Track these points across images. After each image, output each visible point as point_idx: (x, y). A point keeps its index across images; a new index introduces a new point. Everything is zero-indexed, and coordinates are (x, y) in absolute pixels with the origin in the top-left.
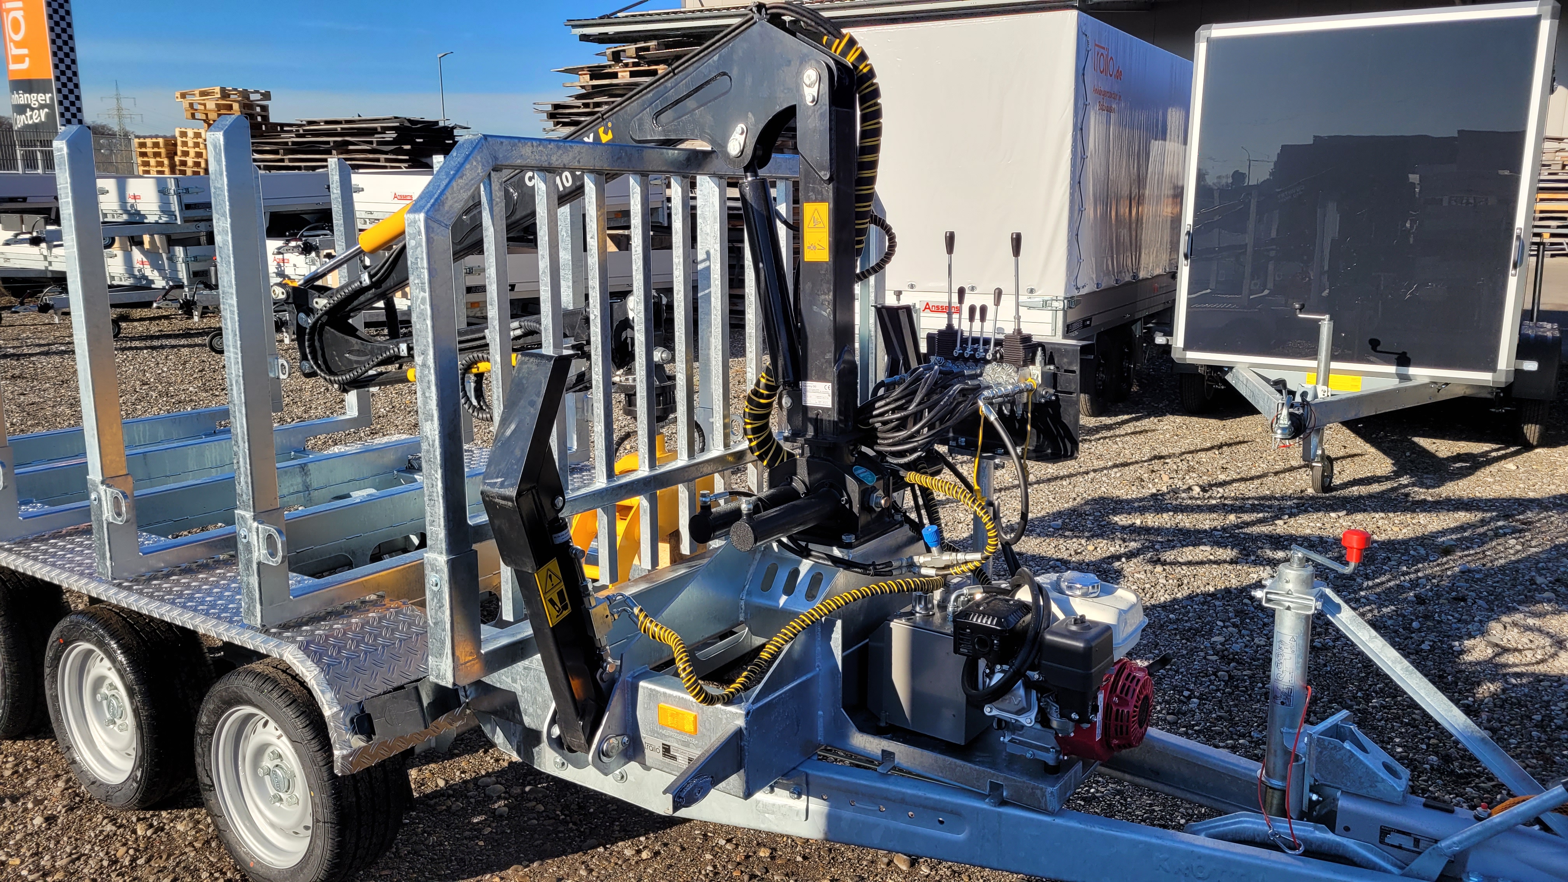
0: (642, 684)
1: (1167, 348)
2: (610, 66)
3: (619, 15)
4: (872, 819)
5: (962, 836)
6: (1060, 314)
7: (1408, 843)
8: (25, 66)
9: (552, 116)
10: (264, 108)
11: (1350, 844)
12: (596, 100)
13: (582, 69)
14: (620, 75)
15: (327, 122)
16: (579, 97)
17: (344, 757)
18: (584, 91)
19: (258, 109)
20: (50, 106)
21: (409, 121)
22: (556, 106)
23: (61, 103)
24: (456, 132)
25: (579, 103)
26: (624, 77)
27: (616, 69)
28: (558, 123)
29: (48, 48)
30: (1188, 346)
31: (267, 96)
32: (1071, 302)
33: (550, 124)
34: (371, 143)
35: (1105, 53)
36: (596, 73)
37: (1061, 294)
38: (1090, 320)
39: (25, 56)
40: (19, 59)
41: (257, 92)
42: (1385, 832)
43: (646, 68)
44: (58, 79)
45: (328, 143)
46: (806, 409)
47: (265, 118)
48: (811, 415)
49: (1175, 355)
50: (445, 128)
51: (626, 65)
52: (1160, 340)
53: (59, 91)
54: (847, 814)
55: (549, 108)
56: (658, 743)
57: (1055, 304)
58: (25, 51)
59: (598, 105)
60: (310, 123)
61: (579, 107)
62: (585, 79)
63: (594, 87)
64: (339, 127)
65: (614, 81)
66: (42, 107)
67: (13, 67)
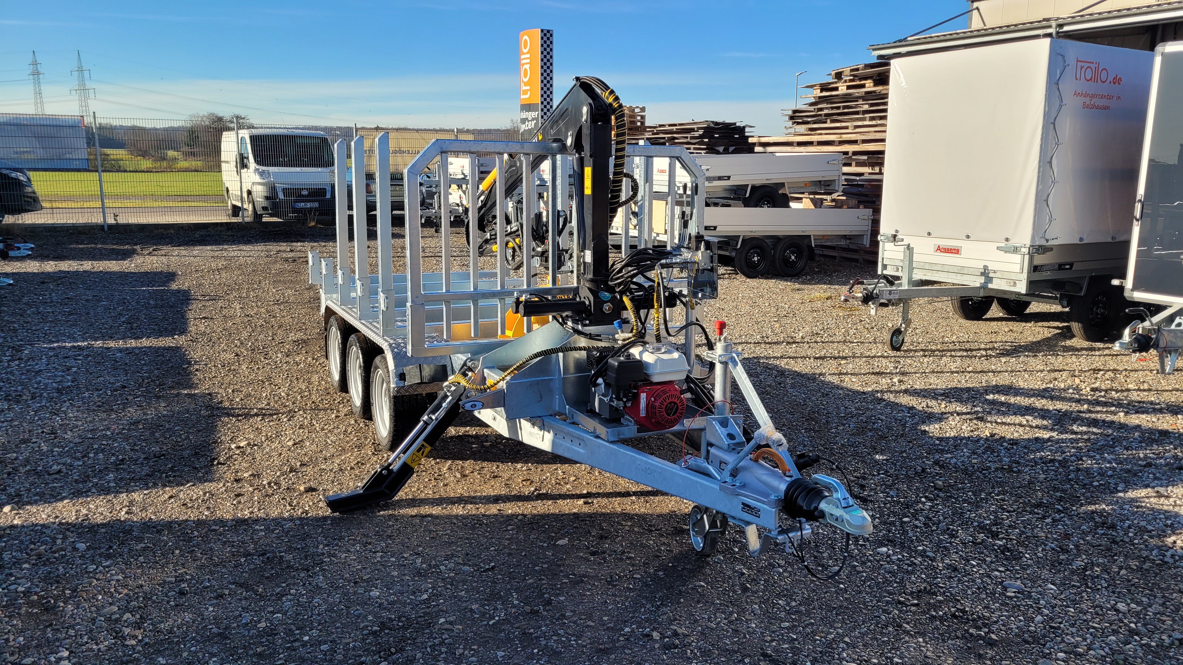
2: (833, 83)
6: (1027, 257)
8: (527, 96)
9: (792, 118)
11: (711, 469)
13: (815, 86)
14: (840, 88)
16: (812, 104)
18: (815, 101)
19: (639, 118)
20: (536, 119)
22: (795, 112)
23: (542, 117)
24: (747, 130)
25: (812, 108)
27: (838, 84)
28: (795, 123)
29: (539, 85)
30: (1135, 288)
31: (643, 109)
32: (1038, 249)
33: (790, 123)
34: (687, 138)
35: (1093, 66)
37: (1028, 243)
38: (1071, 265)
40: (525, 92)
41: (637, 107)
43: (858, 83)
44: (542, 103)
47: (643, 123)
49: (1127, 294)
50: (739, 127)
51: (846, 81)
52: (1116, 282)
53: (542, 110)
55: (790, 113)
57: (1023, 250)
58: (528, 88)
61: (812, 111)
62: (817, 92)
65: (835, 93)
66: (533, 119)
67: (522, 97)
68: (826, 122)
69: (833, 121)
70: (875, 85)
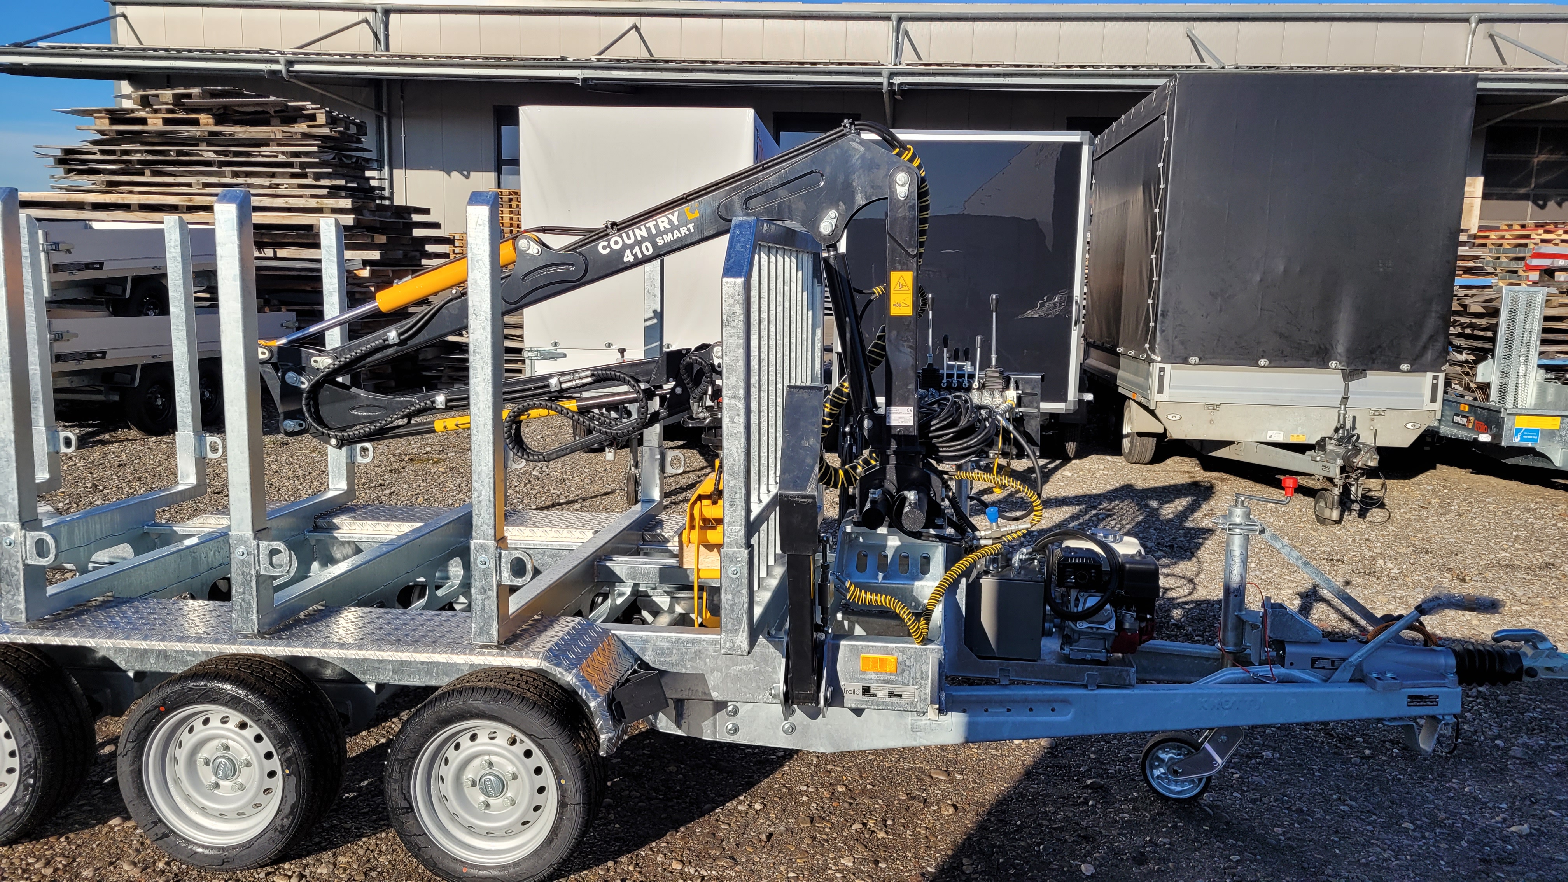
0: (842, 643)
4: (1002, 719)
5: (1069, 717)
7: (1327, 664)
9: (60, 161)
12: (123, 147)
14: (149, 121)
16: (95, 143)
18: (99, 137)
22: (68, 151)
25: (95, 148)
26: (155, 123)
27: (143, 114)
28: (69, 171)
33: (60, 171)
36: (117, 117)
42: (1314, 661)
43: (183, 115)
46: (890, 428)
48: (893, 432)
51: (157, 111)
54: (983, 719)
56: (858, 687)
59: (125, 152)
61: (94, 154)
62: (104, 124)
63: (117, 132)
65: (145, 128)
68: (143, 174)
69: (155, 173)
70: (217, 124)
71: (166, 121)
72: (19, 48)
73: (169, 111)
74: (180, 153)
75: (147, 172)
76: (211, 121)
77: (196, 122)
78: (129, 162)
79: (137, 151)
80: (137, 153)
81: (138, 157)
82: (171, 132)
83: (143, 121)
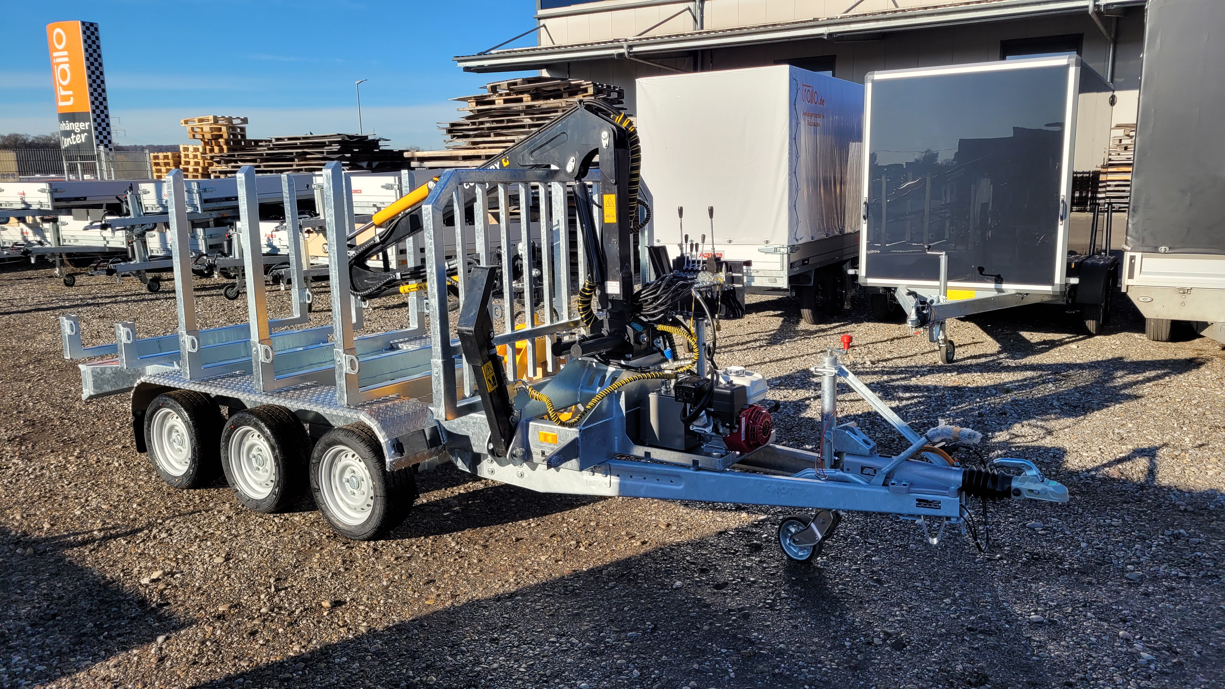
0: (531, 423)
1: (855, 277)
2: (489, 96)
3: (492, 52)
4: (640, 483)
5: (681, 487)
6: (786, 256)
7: (871, 472)
8: (70, 103)
9: (450, 131)
10: (243, 129)
11: (850, 476)
12: (481, 120)
13: (470, 98)
14: (497, 102)
15: (290, 139)
16: (468, 118)
17: (391, 463)
18: (472, 114)
19: (239, 130)
20: (89, 131)
21: (348, 136)
22: (453, 125)
23: (96, 129)
24: (380, 143)
25: (468, 122)
26: (499, 103)
27: (494, 98)
28: (454, 136)
29: (87, 90)
30: (869, 275)
31: (245, 121)
32: (793, 249)
33: (449, 137)
34: (323, 153)
35: (810, 89)
36: (480, 101)
37: (786, 244)
38: (808, 260)
39: (70, 96)
40: (66, 98)
41: (238, 118)
42: (863, 468)
43: (514, 96)
44: (94, 112)
45: (292, 153)
46: (607, 295)
47: (243, 136)
48: (610, 298)
49: (861, 281)
50: (373, 140)
51: (501, 95)
52: (851, 272)
53: (95, 120)
54: (629, 482)
55: (448, 126)
56: (539, 451)
57: (782, 250)
58: (70, 93)
59: (482, 123)
60: (277, 140)
61: (468, 125)
62: (473, 105)
63: (479, 111)
64: (298, 142)
65: (493, 107)
66: (82, 132)
67: (61, 104)
68: (489, 136)
69: (497, 135)
70: (533, 100)
71: (506, 101)
72: (483, 55)
73: (507, 94)
74: (509, 121)
75: (492, 134)
76: (529, 99)
77: (520, 100)
78: (483, 129)
79: (488, 122)
80: (488, 123)
81: (488, 125)
82: (508, 108)
83: (493, 102)
